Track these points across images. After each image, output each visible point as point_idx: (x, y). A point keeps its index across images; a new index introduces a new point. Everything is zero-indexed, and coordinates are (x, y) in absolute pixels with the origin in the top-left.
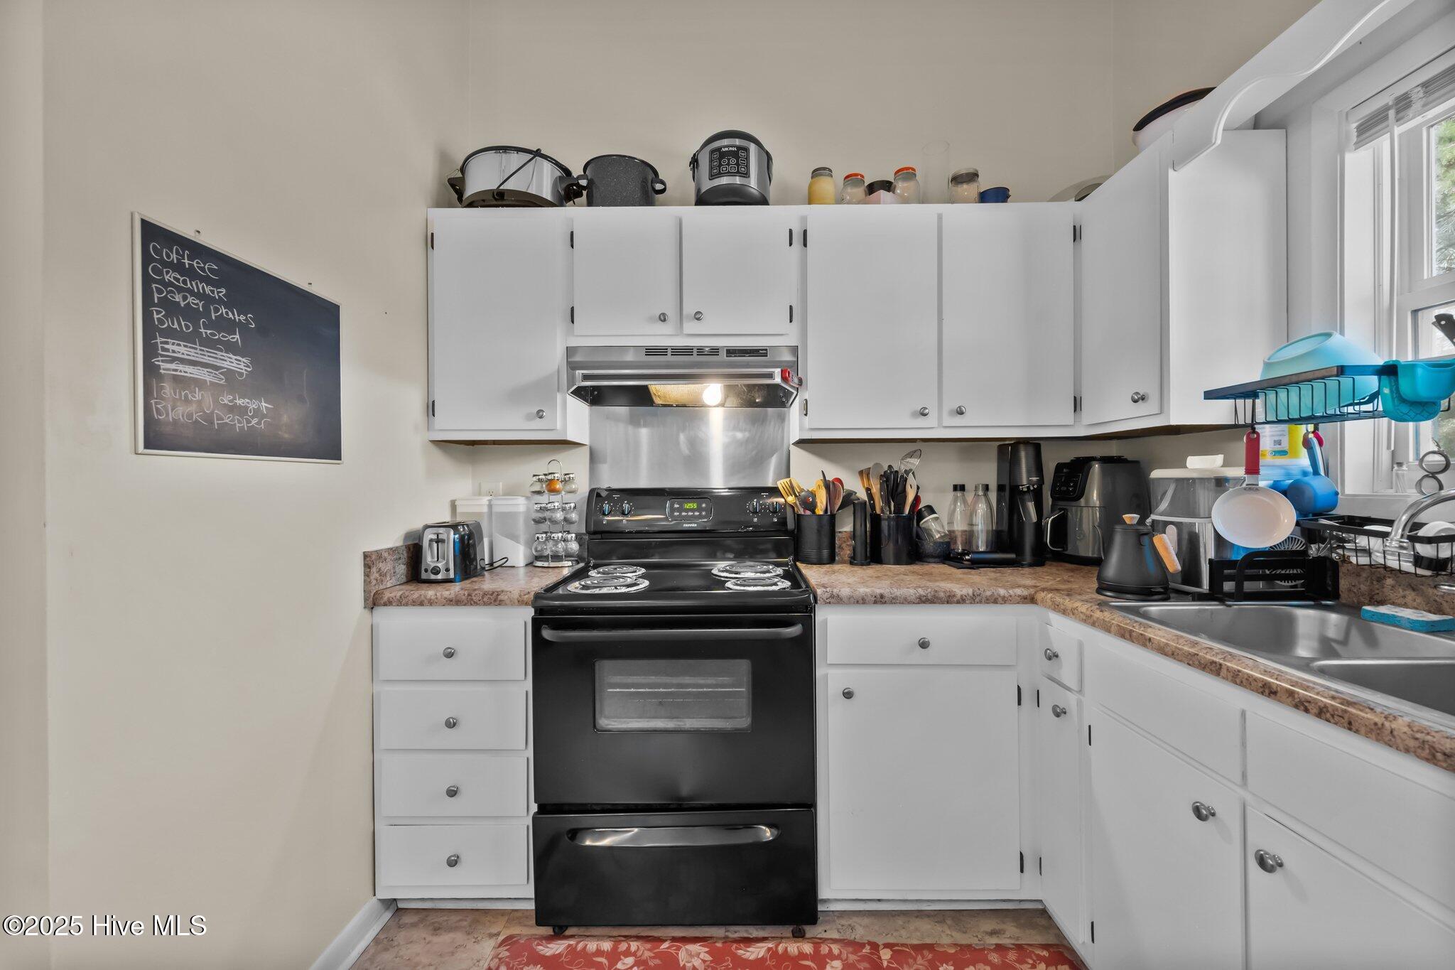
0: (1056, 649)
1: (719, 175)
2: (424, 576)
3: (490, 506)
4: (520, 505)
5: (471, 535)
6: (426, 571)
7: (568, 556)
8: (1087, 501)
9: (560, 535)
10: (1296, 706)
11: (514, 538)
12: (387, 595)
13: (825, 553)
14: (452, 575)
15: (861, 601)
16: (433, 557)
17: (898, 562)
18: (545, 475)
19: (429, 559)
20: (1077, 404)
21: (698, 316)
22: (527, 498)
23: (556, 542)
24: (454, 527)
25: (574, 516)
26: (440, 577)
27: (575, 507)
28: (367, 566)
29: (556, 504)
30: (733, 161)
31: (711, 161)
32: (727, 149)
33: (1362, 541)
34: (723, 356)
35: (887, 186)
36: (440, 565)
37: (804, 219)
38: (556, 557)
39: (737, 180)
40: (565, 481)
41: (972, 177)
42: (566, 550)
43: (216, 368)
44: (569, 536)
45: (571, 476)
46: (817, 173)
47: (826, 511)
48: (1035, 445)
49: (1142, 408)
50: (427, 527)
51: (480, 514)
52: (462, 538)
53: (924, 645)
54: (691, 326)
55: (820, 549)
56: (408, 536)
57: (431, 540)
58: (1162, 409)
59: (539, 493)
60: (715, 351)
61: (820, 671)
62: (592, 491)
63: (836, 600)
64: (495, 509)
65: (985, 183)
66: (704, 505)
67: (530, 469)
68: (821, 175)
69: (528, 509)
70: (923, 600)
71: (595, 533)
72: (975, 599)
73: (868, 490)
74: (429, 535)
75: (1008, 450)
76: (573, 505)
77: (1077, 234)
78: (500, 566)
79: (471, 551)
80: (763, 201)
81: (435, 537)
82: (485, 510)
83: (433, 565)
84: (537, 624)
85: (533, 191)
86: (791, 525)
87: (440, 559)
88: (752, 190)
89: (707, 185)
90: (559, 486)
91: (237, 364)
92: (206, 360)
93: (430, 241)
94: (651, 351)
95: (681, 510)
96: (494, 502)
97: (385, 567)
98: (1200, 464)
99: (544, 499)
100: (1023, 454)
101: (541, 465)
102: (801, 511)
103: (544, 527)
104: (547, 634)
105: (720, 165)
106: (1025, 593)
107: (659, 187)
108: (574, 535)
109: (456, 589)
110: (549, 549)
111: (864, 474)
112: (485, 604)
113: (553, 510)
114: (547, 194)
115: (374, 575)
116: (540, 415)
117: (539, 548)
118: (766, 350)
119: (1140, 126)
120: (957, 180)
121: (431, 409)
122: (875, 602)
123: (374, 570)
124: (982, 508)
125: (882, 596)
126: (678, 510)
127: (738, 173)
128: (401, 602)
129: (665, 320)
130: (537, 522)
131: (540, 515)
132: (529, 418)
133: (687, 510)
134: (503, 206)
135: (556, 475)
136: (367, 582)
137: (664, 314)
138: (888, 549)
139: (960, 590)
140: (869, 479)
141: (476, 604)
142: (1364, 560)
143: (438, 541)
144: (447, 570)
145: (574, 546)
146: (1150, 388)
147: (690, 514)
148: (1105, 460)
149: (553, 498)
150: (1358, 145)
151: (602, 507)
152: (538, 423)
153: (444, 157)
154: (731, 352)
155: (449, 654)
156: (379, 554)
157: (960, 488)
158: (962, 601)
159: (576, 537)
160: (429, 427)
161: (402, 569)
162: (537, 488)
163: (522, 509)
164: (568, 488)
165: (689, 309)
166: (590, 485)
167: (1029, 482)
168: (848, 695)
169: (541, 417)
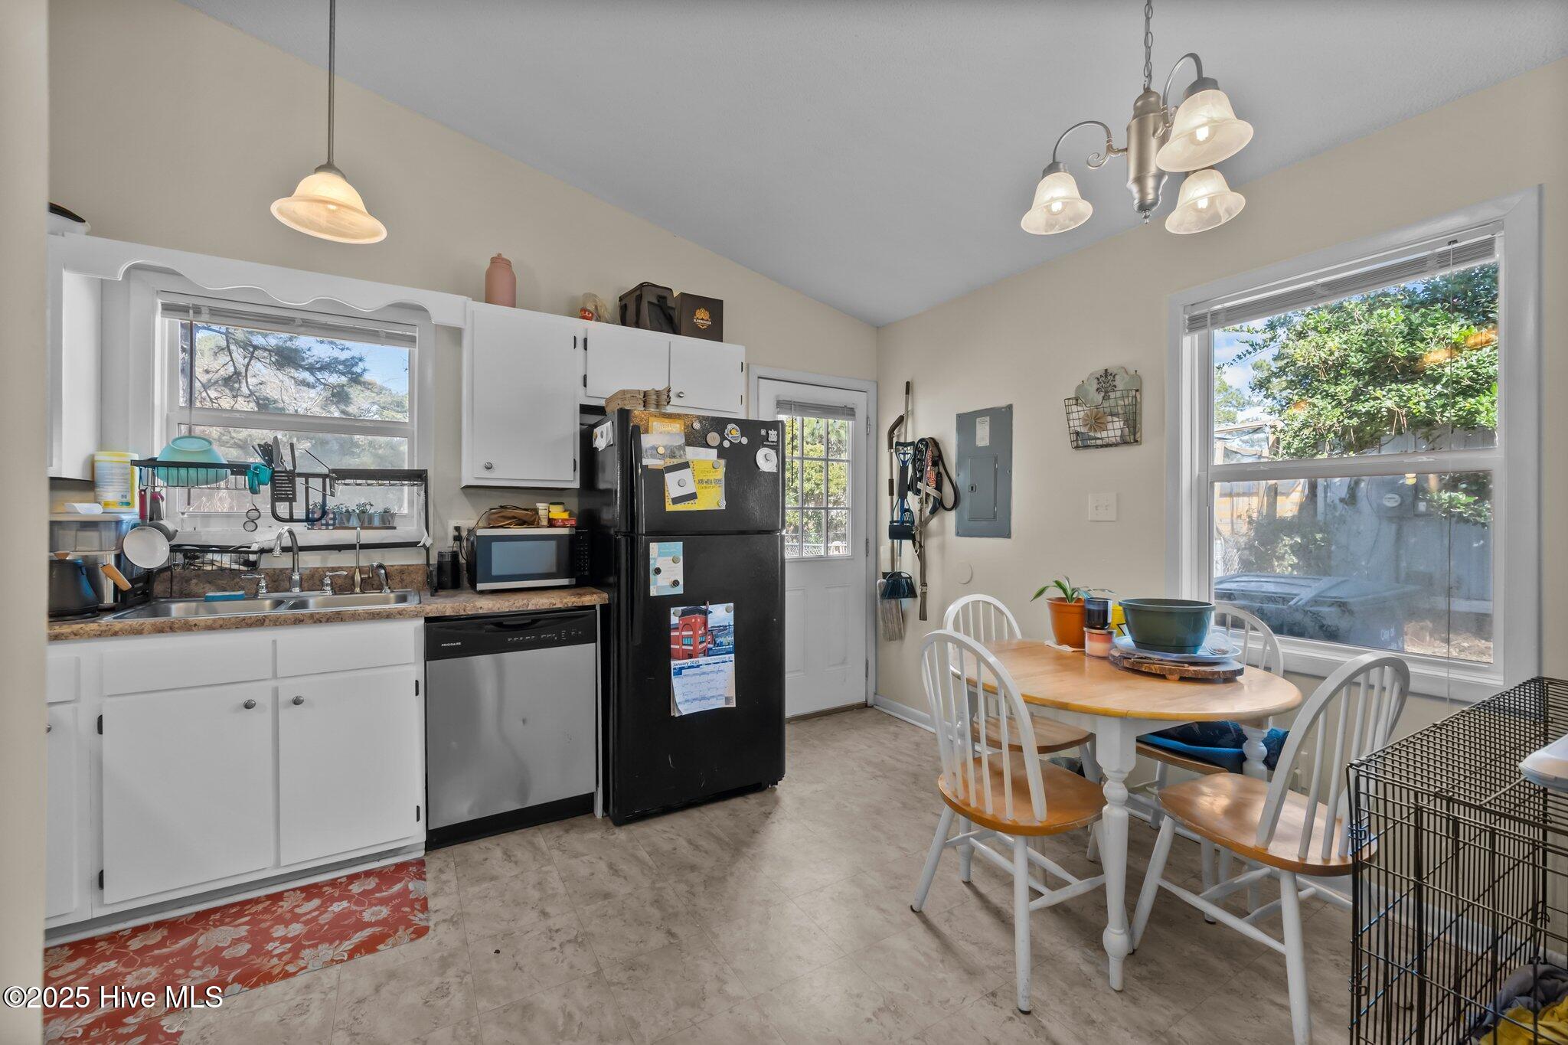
150: (163, 315)
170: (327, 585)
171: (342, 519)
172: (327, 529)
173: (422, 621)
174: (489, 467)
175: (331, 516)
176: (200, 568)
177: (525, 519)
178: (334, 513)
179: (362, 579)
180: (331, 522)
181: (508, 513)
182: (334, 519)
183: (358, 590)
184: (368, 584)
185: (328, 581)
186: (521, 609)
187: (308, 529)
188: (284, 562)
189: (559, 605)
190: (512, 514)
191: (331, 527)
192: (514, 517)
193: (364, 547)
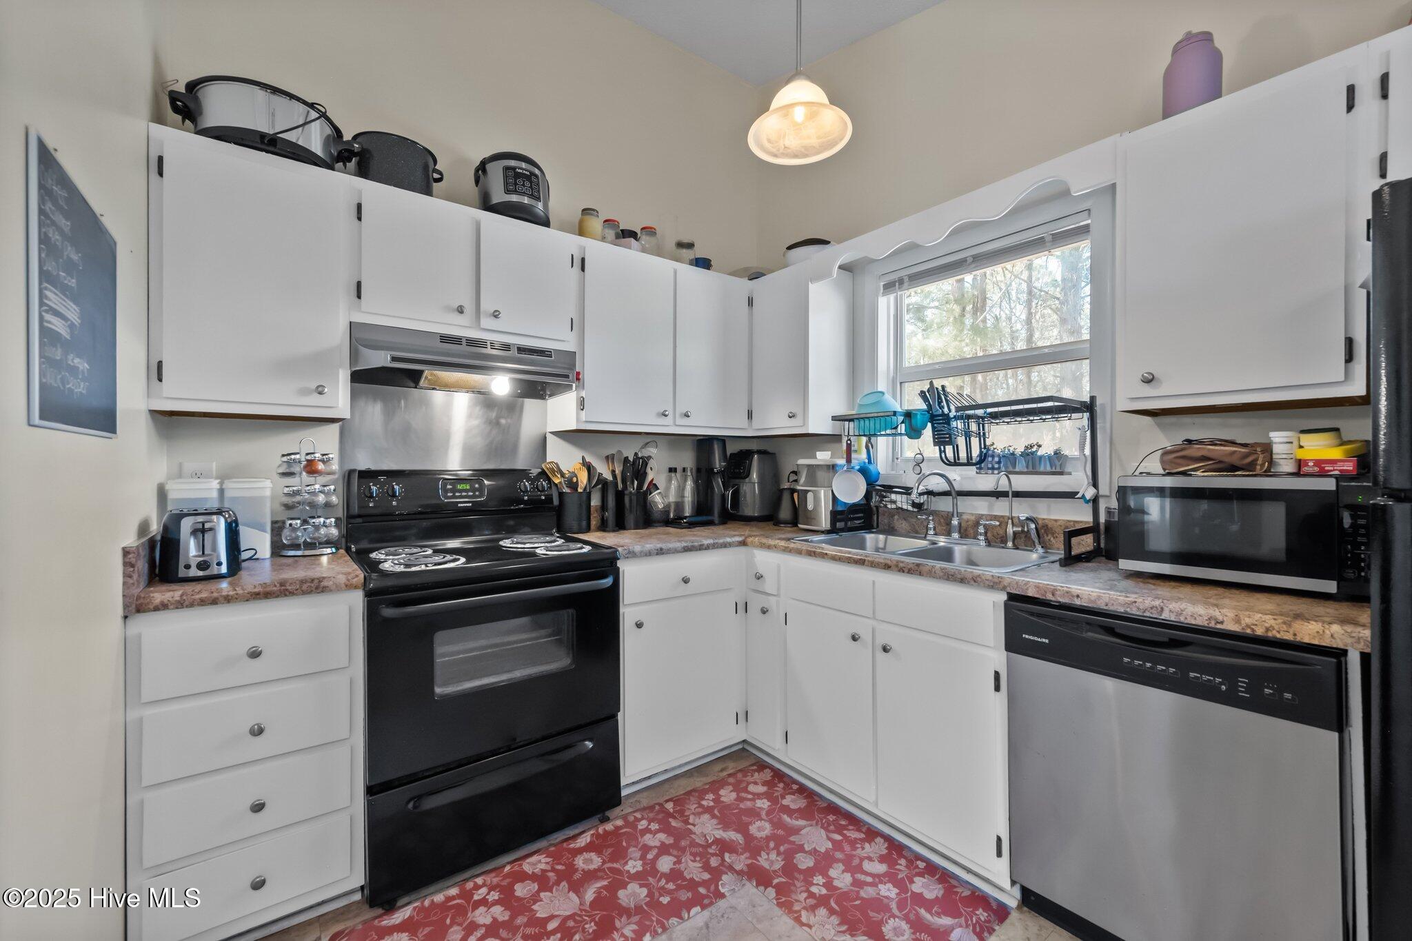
0: (761, 572)
1: (514, 191)
2: (182, 573)
3: (221, 491)
4: (262, 488)
6: (188, 567)
8: (750, 480)
9: (320, 520)
10: (899, 571)
12: (159, 597)
13: (584, 523)
15: (649, 554)
16: (195, 550)
17: (637, 527)
18: (305, 454)
20: (750, 415)
21: (496, 315)
22: (272, 481)
23: (317, 527)
25: (334, 499)
26: (207, 573)
27: (334, 490)
28: (126, 566)
29: (317, 487)
30: (527, 184)
31: (505, 176)
32: (521, 171)
33: (893, 496)
34: (514, 353)
35: (633, 234)
36: (202, 559)
37: (583, 249)
39: (526, 200)
41: (690, 246)
42: (325, 536)
44: (328, 521)
45: (331, 456)
46: (586, 211)
47: (585, 489)
48: (722, 440)
49: (793, 422)
52: (230, 526)
53: (686, 581)
54: (486, 322)
55: (580, 520)
57: (189, 531)
58: (805, 423)
59: (287, 474)
60: (506, 347)
61: (622, 610)
63: (632, 555)
64: (228, 494)
65: (699, 252)
66: (477, 486)
68: (592, 215)
70: (687, 549)
71: (359, 516)
72: (714, 546)
73: (613, 472)
75: (704, 444)
76: (333, 487)
77: (750, 302)
78: (250, 559)
80: (546, 223)
83: (195, 558)
84: (372, 606)
86: (556, 502)
88: (539, 211)
89: (499, 196)
90: (321, 466)
91: (74, 314)
93: (156, 164)
94: (445, 339)
95: (454, 490)
96: (224, 485)
97: (141, 565)
98: (823, 456)
99: (300, 481)
100: (716, 447)
102: (566, 490)
104: (388, 612)
105: (516, 183)
106: (740, 539)
107: (436, 176)
108: (333, 520)
110: (303, 536)
111: (609, 459)
112: (304, 593)
113: (314, 493)
114: (317, 147)
117: (292, 536)
118: (551, 352)
119: (790, 248)
120: (680, 245)
121: (157, 372)
122: (657, 554)
124: (689, 485)
125: (661, 549)
126: (451, 490)
127: (532, 196)
129: (460, 312)
130: (288, 507)
131: (293, 499)
132: (305, 392)
133: (460, 491)
135: (316, 456)
137: (461, 306)
138: (630, 519)
139: (706, 542)
140: (613, 463)
142: (894, 506)
143: (199, 530)
144: (219, 564)
145: (334, 532)
146: (797, 410)
147: (464, 494)
148: (759, 452)
150: (884, 294)
151: (367, 490)
152: (315, 399)
154: (521, 350)
155: (255, 654)
156: (129, 552)
157: (672, 470)
158: (708, 548)
159: (336, 522)
160: (153, 392)
161: (146, 568)
162: (288, 469)
163: (268, 493)
164: (326, 469)
165: (487, 305)
166: (343, 465)
167: (720, 465)
168: (639, 625)
169: (320, 393)
170: (981, 534)
171: (1009, 462)
172: (993, 473)
173: (1005, 597)
174: (1149, 380)
175: (996, 459)
176: (885, 506)
177: (1234, 460)
178: (999, 456)
179: (1014, 532)
180: (996, 466)
181: (1194, 451)
182: (999, 462)
183: (1010, 544)
184: (1023, 540)
185: (981, 530)
186: (1147, 614)
187: (977, 473)
188: (944, 505)
189: (1231, 626)
190: (1199, 454)
191: (996, 472)
192: (1204, 458)
193: (1017, 494)
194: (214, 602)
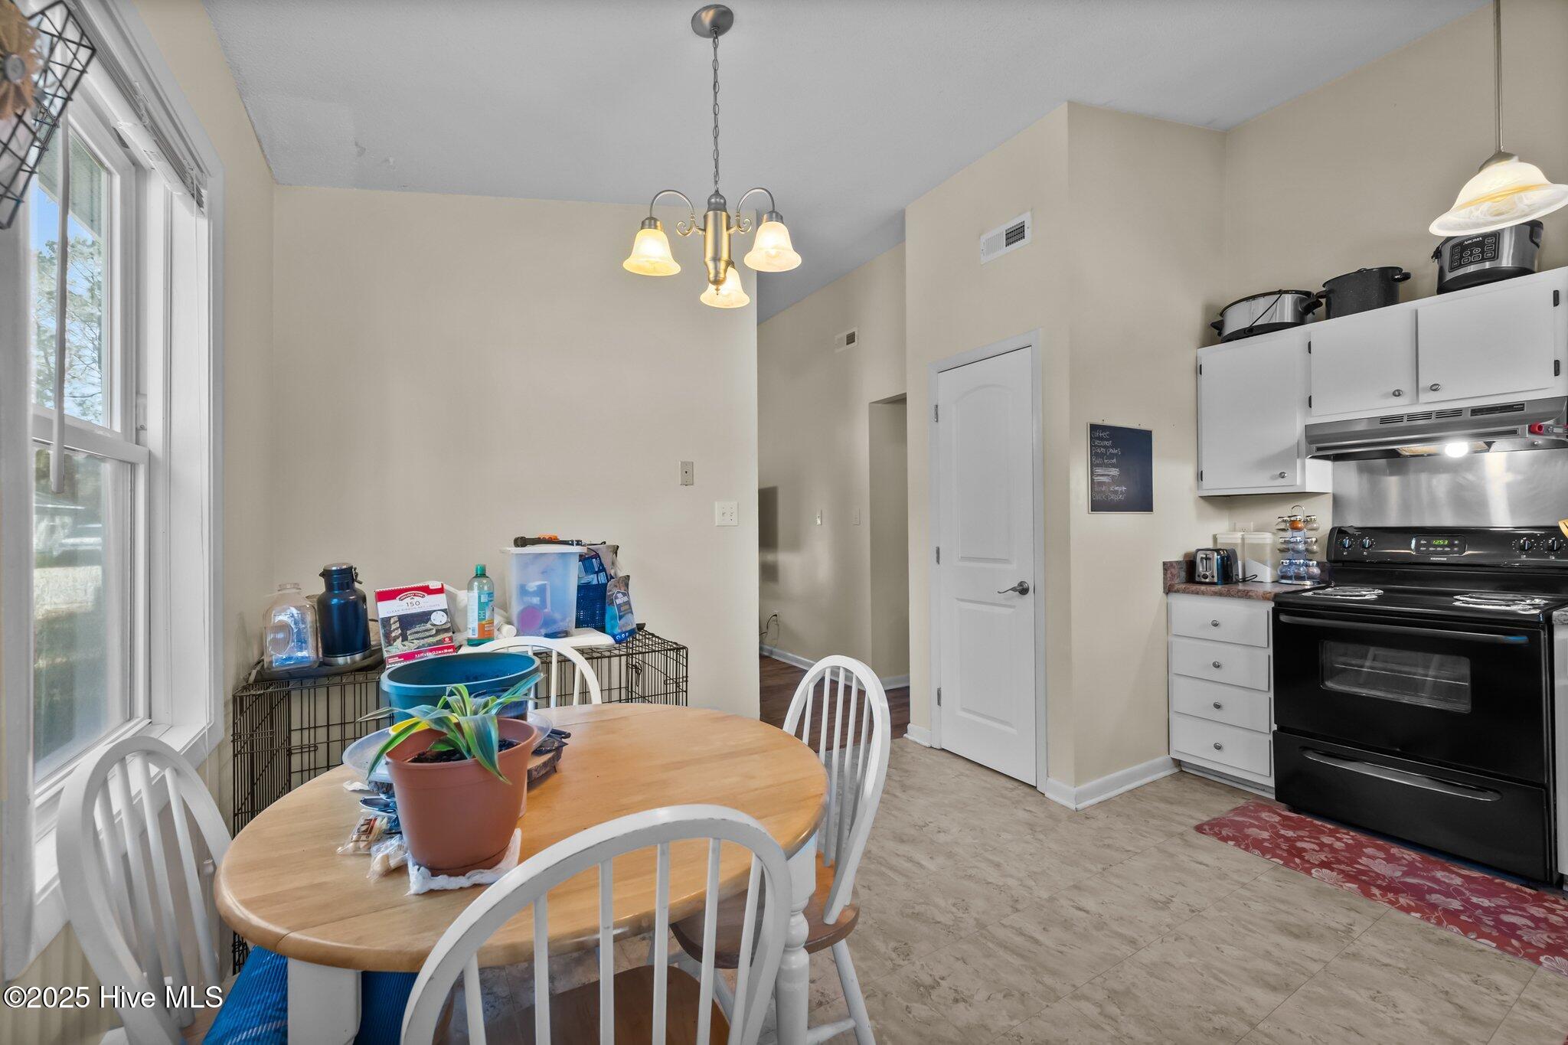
1: (1460, 266)
2: (1197, 579)
3: (1243, 539)
4: (1268, 538)
5: (1228, 557)
6: (1199, 576)
7: (1311, 577)
9: (1302, 561)
11: (1264, 563)
12: (1177, 587)
14: (1216, 580)
16: (1203, 568)
18: (1289, 517)
19: (1201, 569)
21: (1434, 388)
22: (1274, 534)
23: (1300, 565)
24: (1218, 551)
26: (1207, 580)
27: (1316, 541)
28: (1165, 570)
29: (1299, 538)
30: (1477, 251)
31: (1452, 255)
34: (1467, 415)
36: (1207, 573)
38: (1299, 577)
40: (1306, 522)
42: (1307, 573)
43: (1109, 475)
44: (1311, 563)
45: (1314, 517)
50: (1198, 550)
51: (1236, 544)
52: (1222, 558)
54: (1429, 396)
56: (1186, 555)
57: (1202, 558)
59: (1283, 530)
60: (1458, 412)
62: (1333, 530)
64: (1247, 541)
66: (1456, 542)
67: (1275, 514)
69: (1274, 543)
71: (1336, 561)
74: (1201, 555)
76: (1314, 540)
78: (1251, 580)
79: (1229, 569)
81: (1204, 556)
82: (1239, 541)
83: (1203, 573)
84: (1276, 612)
85: (1276, 320)
87: (1209, 569)
88: (1507, 267)
89: (1449, 276)
90: (1301, 525)
91: (1114, 472)
92: (1106, 473)
93: (1199, 370)
94: (1384, 420)
95: (1428, 545)
96: (1246, 536)
97: (1175, 571)
99: (1288, 535)
101: (1285, 510)
103: (1290, 554)
104: (1283, 618)
105: (1462, 257)
107: (1401, 278)
108: (1315, 562)
109: (1218, 588)
110: (1292, 571)
112: (1239, 597)
113: (1296, 543)
114: (1288, 317)
115: (1169, 575)
116: (1282, 475)
117: (1284, 570)
118: (1523, 405)
121: (1200, 476)
123: (1169, 572)
126: (1424, 545)
127: (1487, 259)
128: (1184, 591)
129: (1399, 395)
130: (1282, 551)
131: (1284, 546)
132: (1273, 478)
133: (1436, 546)
134: (1252, 336)
135: (1298, 517)
136: (1165, 579)
137: (1398, 390)
141: (1233, 596)
143: (1207, 559)
144: (1213, 577)
145: (1316, 571)
147: (1439, 549)
149: (1295, 534)
151: (1342, 542)
152: (1281, 482)
153: (1208, 308)
154: (1477, 411)
155: (1216, 625)
156: (1171, 563)
159: (1318, 564)
160: (1199, 487)
161: (1183, 574)
162: (1282, 526)
163: (1269, 541)
164: (1309, 526)
165: (1425, 381)
166: (1333, 524)
169: (1283, 477)
194: (1197, 593)
